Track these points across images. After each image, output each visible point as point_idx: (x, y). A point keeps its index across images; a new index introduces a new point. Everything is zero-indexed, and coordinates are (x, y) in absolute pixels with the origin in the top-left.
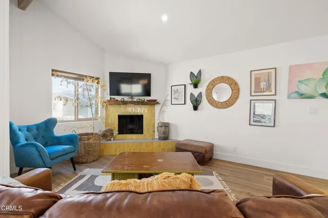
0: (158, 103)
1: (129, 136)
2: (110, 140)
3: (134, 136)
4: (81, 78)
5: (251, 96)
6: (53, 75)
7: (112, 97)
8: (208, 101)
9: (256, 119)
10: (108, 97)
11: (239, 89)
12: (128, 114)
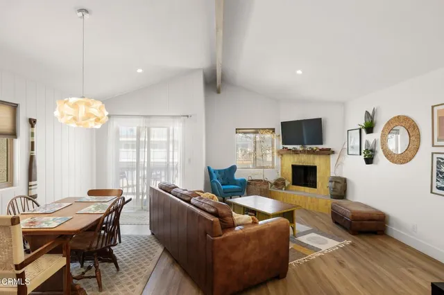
0: (333, 152)
1: (302, 188)
2: (282, 189)
3: (307, 189)
4: (256, 131)
5: (433, 146)
6: (236, 133)
7: (285, 146)
8: (383, 151)
9: (440, 184)
10: (281, 146)
11: (419, 135)
12: (301, 164)
